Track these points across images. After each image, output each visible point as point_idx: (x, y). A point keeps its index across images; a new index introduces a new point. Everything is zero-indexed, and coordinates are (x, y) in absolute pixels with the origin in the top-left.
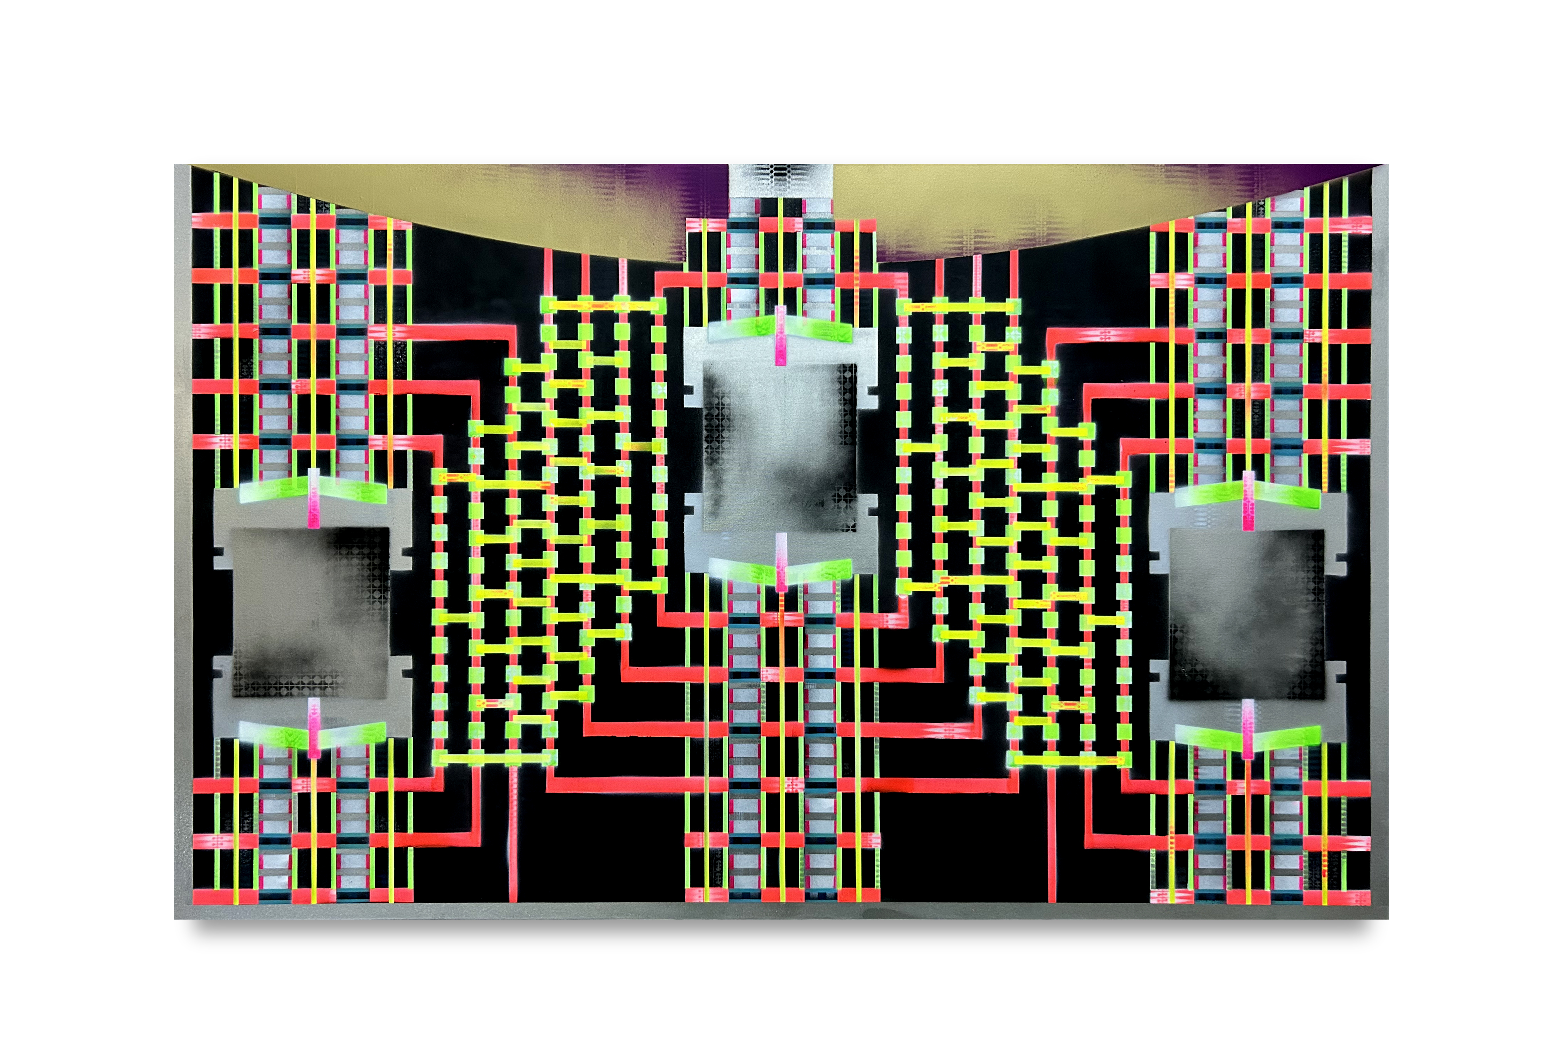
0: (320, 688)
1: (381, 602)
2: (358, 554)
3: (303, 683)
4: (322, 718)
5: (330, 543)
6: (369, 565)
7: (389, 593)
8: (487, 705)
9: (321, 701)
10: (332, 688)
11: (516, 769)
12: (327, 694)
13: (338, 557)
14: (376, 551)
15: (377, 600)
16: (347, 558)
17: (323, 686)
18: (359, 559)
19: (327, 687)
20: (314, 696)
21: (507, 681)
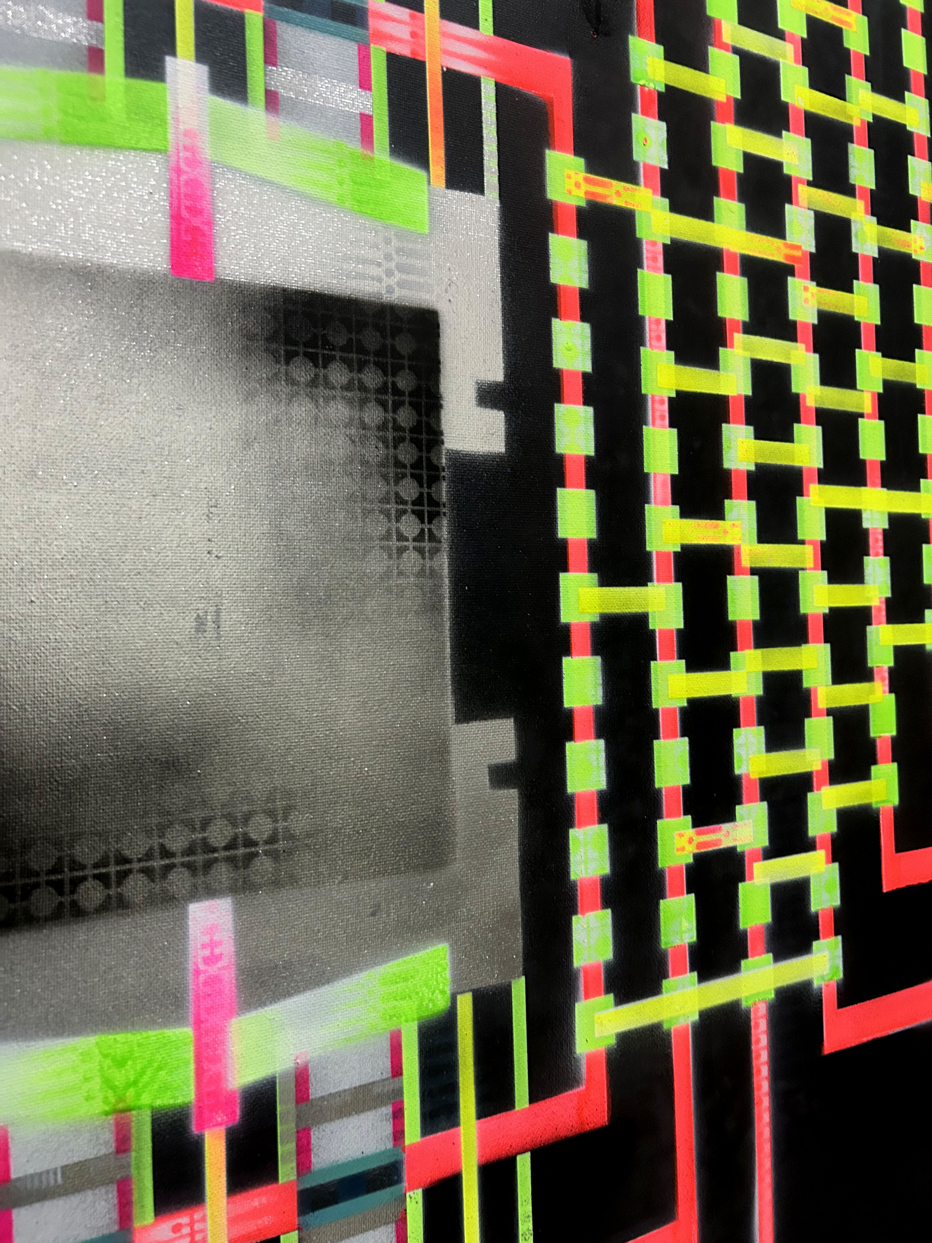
0: (231, 860)
1: (421, 551)
2: (348, 387)
3: (166, 853)
4: (241, 970)
5: (251, 337)
6: (383, 427)
7: (445, 522)
8: (699, 845)
9: (238, 911)
10: (274, 855)
11: (763, 1010)
12: (257, 879)
13: (283, 388)
14: (401, 383)
15: (410, 544)
16: (313, 398)
17: (241, 851)
18: (350, 402)
19: (255, 855)
20: (211, 892)
21: (737, 771)
